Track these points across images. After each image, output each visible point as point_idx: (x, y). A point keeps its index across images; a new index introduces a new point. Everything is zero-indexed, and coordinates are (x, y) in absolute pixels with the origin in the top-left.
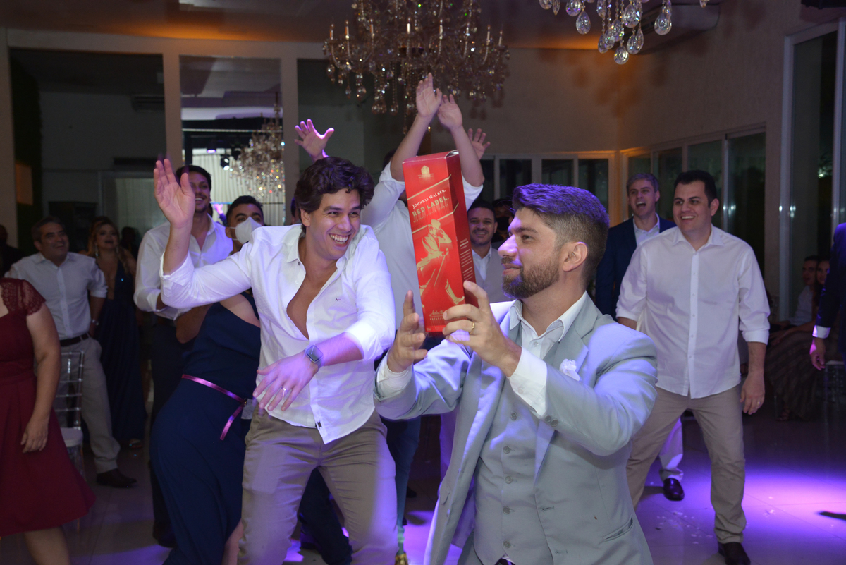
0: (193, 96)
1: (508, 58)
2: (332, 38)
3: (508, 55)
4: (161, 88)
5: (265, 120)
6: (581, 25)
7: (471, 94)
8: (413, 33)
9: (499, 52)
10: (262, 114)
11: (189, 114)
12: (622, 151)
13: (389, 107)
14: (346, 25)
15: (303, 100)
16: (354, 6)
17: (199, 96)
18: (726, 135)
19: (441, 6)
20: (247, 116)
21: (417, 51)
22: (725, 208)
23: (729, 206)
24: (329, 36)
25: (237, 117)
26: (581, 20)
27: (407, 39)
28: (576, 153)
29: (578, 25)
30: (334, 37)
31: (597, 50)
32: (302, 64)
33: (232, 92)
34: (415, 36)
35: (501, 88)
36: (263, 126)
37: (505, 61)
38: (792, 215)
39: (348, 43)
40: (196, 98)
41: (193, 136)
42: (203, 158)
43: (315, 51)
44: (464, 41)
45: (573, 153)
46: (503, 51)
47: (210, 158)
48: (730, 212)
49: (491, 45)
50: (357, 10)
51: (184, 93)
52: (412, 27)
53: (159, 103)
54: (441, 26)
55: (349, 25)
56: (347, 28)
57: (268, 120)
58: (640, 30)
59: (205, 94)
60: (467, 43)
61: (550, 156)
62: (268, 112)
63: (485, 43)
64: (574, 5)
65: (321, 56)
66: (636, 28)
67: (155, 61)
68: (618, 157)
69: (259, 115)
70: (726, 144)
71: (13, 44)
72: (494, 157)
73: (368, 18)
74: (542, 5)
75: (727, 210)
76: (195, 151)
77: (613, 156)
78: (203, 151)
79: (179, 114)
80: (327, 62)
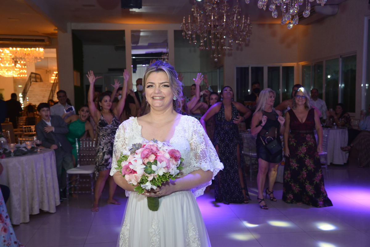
0: (136, 45)
1: (252, 28)
2: (184, 22)
3: (251, 27)
4: (124, 42)
5: (163, 54)
6: (274, 14)
7: (237, 42)
8: (214, 19)
9: (248, 26)
10: (162, 51)
11: (135, 52)
12: (299, 63)
13: (206, 48)
14: (189, 17)
15: (176, 46)
16: (193, 10)
17: (138, 45)
18: (341, 56)
19: (225, 9)
20: (157, 52)
21: (216, 26)
22: (340, 85)
23: (341, 84)
24: (183, 21)
25: (153, 52)
26: (274, 13)
27: (212, 21)
28: (281, 64)
29: (273, 14)
30: (185, 21)
31: (280, 24)
32: (176, 32)
33: (151, 43)
34: (215, 20)
35: (249, 39)
36: (162, 56)
37: (250, 29)
38: (367, 88)
39: (190, 24)
40: (137, 46)
41: (137, 60)
42: (141, 68)
43: (179, 27)
44: (234, 22)
45: (280, 64)
46: (249, 25)
47: (144, 68)
48: (342, 87)
49: (244, 23)
50: (193, 11)
51: (133, 44)
52: (214, 17)
53: (123, 48)
54: (225, 16)
55: (190, 17)
56: (189, 18)
57: (164, 53)
58: (297, 16)
59: (140, 44)
60: (235, 22)
61: (271, 65)
62: (164, 50)
63: (242, 22)
64: (272, 6)
65: (180, 29)
66: (296, 15)
67: (122, 33)
68: (298, 65)
69: (161, 52)
70: (341, 59)
71: (73, 28)
72: (249, 66)
73: (197, 14)
74: (259, 7)
75: (341, 86)
76: (138, 66)
77: (296, 65)
78: (141, 65)
79: (131, 52)
80: (182, 31)
